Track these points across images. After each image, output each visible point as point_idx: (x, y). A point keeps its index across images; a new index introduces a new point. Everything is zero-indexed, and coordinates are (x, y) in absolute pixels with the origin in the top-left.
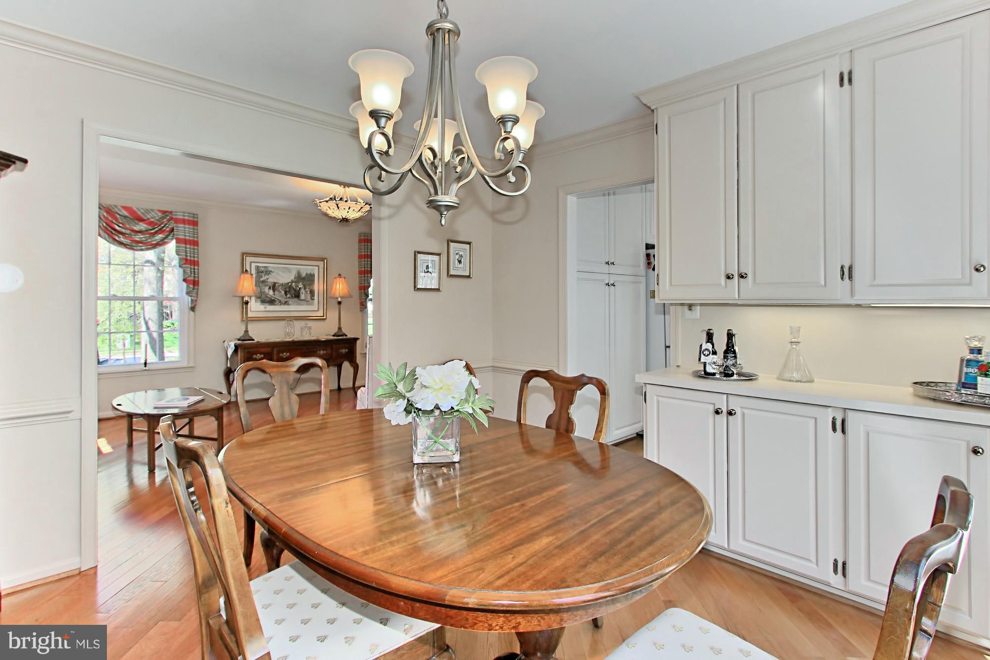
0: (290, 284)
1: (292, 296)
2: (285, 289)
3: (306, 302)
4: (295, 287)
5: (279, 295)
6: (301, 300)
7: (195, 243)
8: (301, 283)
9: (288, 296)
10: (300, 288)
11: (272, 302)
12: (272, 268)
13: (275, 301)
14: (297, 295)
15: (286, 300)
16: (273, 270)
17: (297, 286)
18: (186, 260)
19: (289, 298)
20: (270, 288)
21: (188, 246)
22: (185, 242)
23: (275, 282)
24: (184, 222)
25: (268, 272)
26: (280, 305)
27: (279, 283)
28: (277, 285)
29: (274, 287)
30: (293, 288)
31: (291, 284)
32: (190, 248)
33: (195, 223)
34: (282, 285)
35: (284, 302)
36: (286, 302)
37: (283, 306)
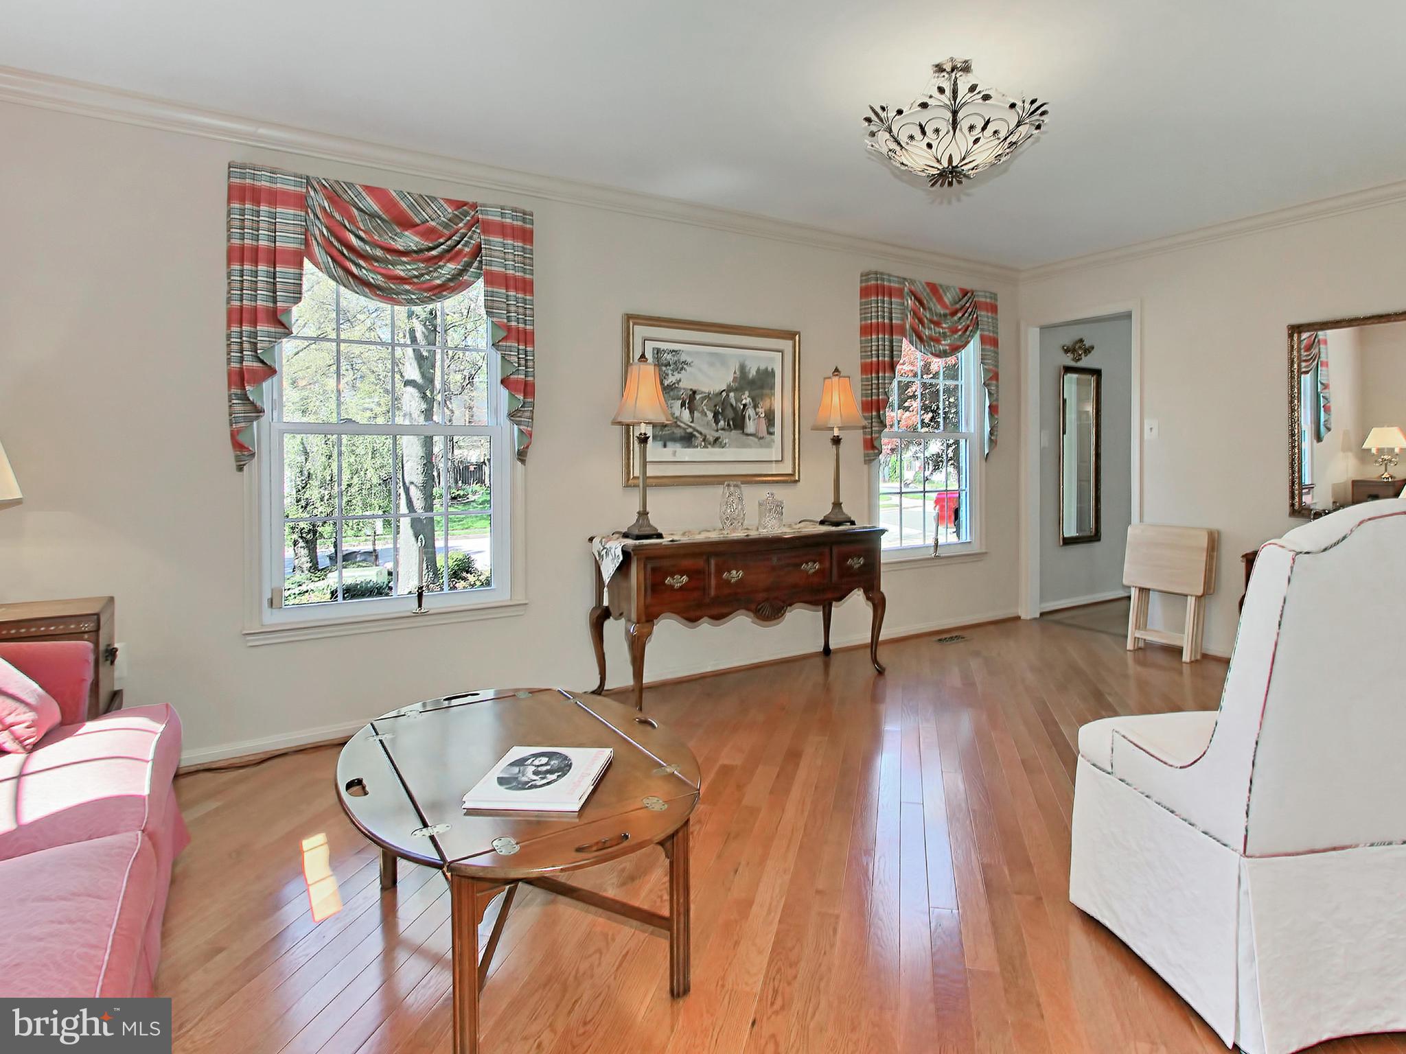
0: (724, 394)
1: (729, 425)
2: (715, 406)
3: (756, 440)
4: (734, 404)
5: (704, 422)
6: (747, 435)
7: (526, 286)
8: (747, 393)
9: (722, 423)
10: (745, 405)
11: (688, 439)
12: (689, 353)
13: (695, 436)
14: (738, 423)
15: (717, 435)
16: (689, 360)
17: (739, 400)
18: (509, 329)
19: (723, 429)
20: (683, 405)
21: (512, 293)
22: (506, 282)
23: (694, 388)
24: (503, 230)
25: (680, 366)
26: (705, 447)
27: (702, 393)
28: (698, 397)
29: (690, 401)
30: (732, 405)
31: (728, 395)
32: (517, 300)
33: (526, 236)
34: (708, 397)
35: (711, 439)
36: (717, 440)
37: (710, 449)
